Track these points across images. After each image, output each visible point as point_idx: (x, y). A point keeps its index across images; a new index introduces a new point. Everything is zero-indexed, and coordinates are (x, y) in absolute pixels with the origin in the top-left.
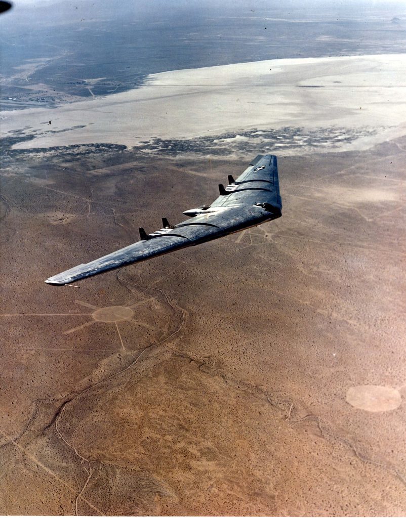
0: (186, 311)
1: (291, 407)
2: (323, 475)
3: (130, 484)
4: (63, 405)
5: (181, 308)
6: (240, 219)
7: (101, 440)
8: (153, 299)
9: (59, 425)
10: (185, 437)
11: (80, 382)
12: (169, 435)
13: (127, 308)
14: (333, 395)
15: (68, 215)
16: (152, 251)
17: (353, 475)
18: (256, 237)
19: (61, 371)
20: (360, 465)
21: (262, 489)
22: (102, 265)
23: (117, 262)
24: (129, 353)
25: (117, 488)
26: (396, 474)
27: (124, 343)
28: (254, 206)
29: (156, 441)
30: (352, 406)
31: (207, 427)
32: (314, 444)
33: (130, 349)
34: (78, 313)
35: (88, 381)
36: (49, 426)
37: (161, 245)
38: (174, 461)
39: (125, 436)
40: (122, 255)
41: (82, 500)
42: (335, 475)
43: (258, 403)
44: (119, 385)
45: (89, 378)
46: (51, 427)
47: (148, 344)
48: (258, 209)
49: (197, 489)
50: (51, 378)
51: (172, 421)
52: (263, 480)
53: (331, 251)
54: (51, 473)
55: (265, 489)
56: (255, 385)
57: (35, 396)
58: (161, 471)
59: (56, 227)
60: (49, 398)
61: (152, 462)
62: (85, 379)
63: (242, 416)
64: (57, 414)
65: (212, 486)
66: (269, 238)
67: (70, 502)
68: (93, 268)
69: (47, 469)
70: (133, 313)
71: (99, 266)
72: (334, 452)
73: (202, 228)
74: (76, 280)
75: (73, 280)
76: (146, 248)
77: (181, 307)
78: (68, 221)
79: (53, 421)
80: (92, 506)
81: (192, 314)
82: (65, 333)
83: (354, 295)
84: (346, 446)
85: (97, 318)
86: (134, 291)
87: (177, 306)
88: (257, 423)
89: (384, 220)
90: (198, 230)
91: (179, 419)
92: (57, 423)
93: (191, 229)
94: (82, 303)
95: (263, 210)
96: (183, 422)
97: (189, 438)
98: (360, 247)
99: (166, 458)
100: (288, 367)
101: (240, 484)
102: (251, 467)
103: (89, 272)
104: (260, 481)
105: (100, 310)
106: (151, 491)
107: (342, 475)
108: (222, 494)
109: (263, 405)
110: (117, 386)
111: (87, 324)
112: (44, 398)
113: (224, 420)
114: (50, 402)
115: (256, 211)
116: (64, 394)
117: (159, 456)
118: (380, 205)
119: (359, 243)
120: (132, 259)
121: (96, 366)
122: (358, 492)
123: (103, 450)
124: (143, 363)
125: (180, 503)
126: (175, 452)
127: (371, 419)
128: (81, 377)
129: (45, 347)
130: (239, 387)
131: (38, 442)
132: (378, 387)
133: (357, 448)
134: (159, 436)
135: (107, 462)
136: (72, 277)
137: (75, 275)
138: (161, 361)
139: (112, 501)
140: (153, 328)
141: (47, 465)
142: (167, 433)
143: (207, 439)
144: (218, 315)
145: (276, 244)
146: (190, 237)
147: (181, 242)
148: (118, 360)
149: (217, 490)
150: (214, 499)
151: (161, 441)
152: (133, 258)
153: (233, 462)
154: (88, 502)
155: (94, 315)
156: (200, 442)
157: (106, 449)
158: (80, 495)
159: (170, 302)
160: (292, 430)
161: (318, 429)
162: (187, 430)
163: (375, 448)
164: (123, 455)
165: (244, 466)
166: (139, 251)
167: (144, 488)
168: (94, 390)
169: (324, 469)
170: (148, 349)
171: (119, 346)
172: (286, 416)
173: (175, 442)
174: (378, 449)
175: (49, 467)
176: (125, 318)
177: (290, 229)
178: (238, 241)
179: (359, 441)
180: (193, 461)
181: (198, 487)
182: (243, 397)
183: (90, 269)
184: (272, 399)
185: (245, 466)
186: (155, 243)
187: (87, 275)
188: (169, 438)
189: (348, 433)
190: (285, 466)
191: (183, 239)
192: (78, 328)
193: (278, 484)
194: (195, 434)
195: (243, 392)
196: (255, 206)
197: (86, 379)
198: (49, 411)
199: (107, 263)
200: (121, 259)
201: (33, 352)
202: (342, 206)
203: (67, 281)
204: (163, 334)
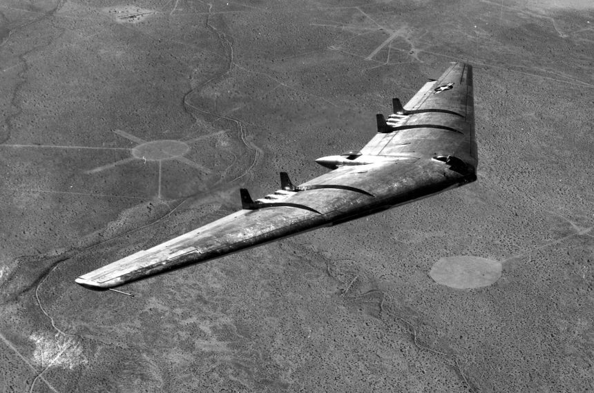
0: (261, 151)
1: (355, 280)
2: (360, 363)
3: (110, 364)
4: (55, 264)
5: (256, 147)
6: (408, 182)
7: (90, 310)
8: (222, 132)
9: (41, 288)
10: (200, 311)
11: (87, 236)
12: (180, 307)
13: (183, 143)
14: (415, 266)
15: (143, 11)
16: (259, 233)
17: (398, 364)
18: (397, 52)
19: (66, 222)
20: (414, 352)
21: (274, 377)
22: (174, 255)
23: (200, 251)
24: (165, 203)
25: (91, 368)
26: (453, 364)
27: (162, 188)
28: (433, 160)
29: (159, 315)
30: (434, 281)
31: (234, 299)
32: (365, 325)
33: (167, 196)
34: (113, 146)
35: (98, 235)
36: (27, 290)
37: (275, 224)
38: (175, 339)
39: (123, 305)
40: (209, 238)
41: (41, 381)
42: (376, 363)
43: (312, 273)
44: (137, 242)
45: (100, 231)
46: (30, 292)
47: (193, 192)
48: (438, 166)
49: (192, 373)
50: (50, 229)
51: (190, 291)
52: (281, 365)
53: (492, 78)
54: (12, 347)
55: (280, 376)
56: (317, 250)
57: (21, 252)
58: (154, 350)
59: (121, 27)
60: (39, 255)
61: (146, 339)
62: (95, 232)
63: (284, 289)
64: (43, 275)
65: (213, 370)
66: (415, 55)
67: (25, 382)
68: (158, 260)
69: (7, 342)
70: (188, 150)
71: (170, 257)
72: (386, 335)
73: (345, 195)
74: (129, 281)
75: (122, 281)
76: (249, 227)
77: (256, 145)
78: (142, 19)
79: (36, 283)
80: (52, 388)
81: (268, 154)
82: (88, 172)
83: (498, 138)
84: (405, 329)
85: (138, 155)
86: (200, 121)
87: (252, 144)
88: (301, 297)
89: (583, 37)
90: (339, 199)
91: (200, 289)
92: (39, 287)
93: (328, 196)
94: (123, 134)
95: (446, 168)
96: (204, 293)
97: (205, 313)
98: (535, 73)
99: (166, 335)
100: (371, 228)
101: (250, 370)
102: (272, 350)
103: (152, 267)
104: (276, 367)
105: (144, 144)
106: (133, 374)
107: (385, 364)
108: (222, 380)
109: (318, 276)
110: (134, 244)
111: (121, 162)
112: (33, 254)
113: (259, 293)
114: (39, 260)
115: (436, 169)
116: (61, 251)
117: (157, 331)
118: (587, 16)
119: (536, 68)
120: (225, 247)
121: (115, 217)
122: (395, 385)
123: (87, 321)
124: (179, 216)
125: (165, 388)
126: (181, 328)
127: (451, 297)
128: (90, 230)
129: (56, 189)
130: (295, 252)
131: (7, 309)
132: (478, 258)
133: (418, 332)
134: (166, 308)
135: (89, 336)
136: (121, 276)
137: (127, 271)
138: (204, 214)
139: (79, 383)
140: (209, 171)
141: (10, 336)
142: (178, 305)
143: (228, 315)
144: (303, 158)
145: (421, 64)
146: (324, 210)
147: (309, 220)
148: (147, 210)
149: (218, 375)
150: (210, 385)
151: (167, 314)
152: (228, 244)
153: (251, 343)
154: (48, 383)
155: (134, 150)
156: (217, 318)
157: (93, 321)
158: (40, 375)
159: (244, 137)
160: (343, 308)
161: (377, 308)
162: (206, 303)
163: (442, 333)
164: (111, 329)
165: (263, 349)
166: (237, 232)
167: (125, 369)
168: (102, 247)
169: (365, 356)
170: (192, 198)
171: (154, 193)
172: (342, 291)
173: (184, 316)
174: (443, 334)
175: (12, 340)
176: (175, 157)
177: (448, 45)
178: (369, 58)
179: (424, 324)
180: (199, 339)
181: (194, 371)
182: (296, 265)
183: (153, 262)
184: (333, 269)
185: (265, 348)
186: (266, 219)
187: (148, 272)
188: (179, 311)
189: (414, 313)
190: (316, 351)
191: (313, 215)
192: (108, 166)
193: (298, 370)
194: (215, 309)
195: (299, 259)
196: (435, 160)
197: (95, 234)
198: (33, 271)
199: (182, 252)
200: (207, 246)
201: (36, 196)
202: (534, 15)
203: (113, 282)
204: (219, 179)
